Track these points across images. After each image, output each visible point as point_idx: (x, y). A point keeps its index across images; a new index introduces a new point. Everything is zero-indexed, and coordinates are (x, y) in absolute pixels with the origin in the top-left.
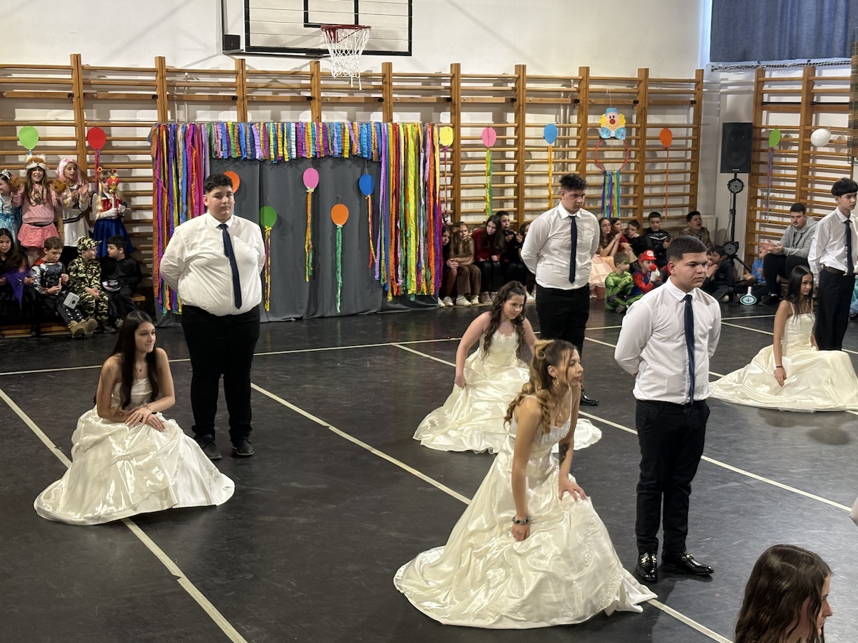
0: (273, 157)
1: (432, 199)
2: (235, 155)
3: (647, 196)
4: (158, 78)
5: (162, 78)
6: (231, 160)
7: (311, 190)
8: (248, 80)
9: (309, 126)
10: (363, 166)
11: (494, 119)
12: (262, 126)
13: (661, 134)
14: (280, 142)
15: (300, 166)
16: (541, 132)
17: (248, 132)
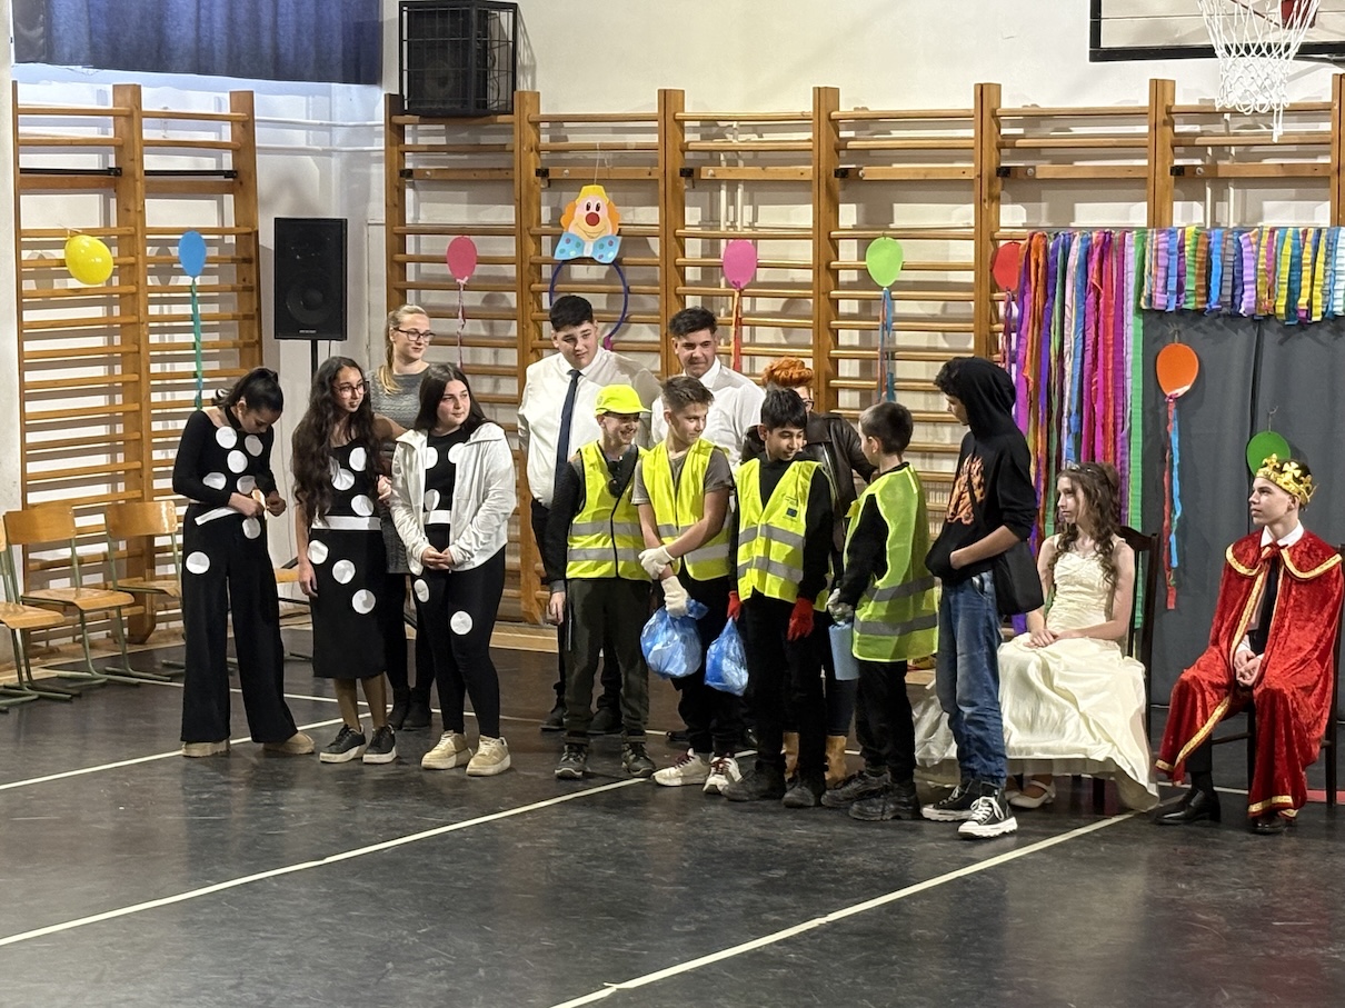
0: (1283, 310)
2: (1194, 304)
12: (1266, 234)
14: (1306, 274)
17: (1231, 251)
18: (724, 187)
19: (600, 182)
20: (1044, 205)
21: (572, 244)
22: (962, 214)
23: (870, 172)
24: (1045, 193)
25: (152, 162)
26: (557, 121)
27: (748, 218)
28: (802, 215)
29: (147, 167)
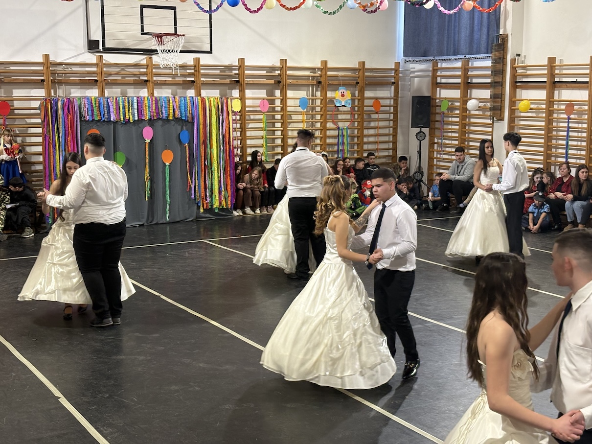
0: (122, 119)
1: (228, 146)
2: (97, 118)
3: (366, 143)
4: (45, 68)
5: (48, 68)
6: (95, 122)
7: (148, 141)
8: (105, 69)
9: (146, 99)
10: (182, 124)
11: (267, 94)
12: (114, 99)
13: (374, 102)
14: (127, 110)
15: (141, 125)
16: (297, 102)
17: (106, 103)
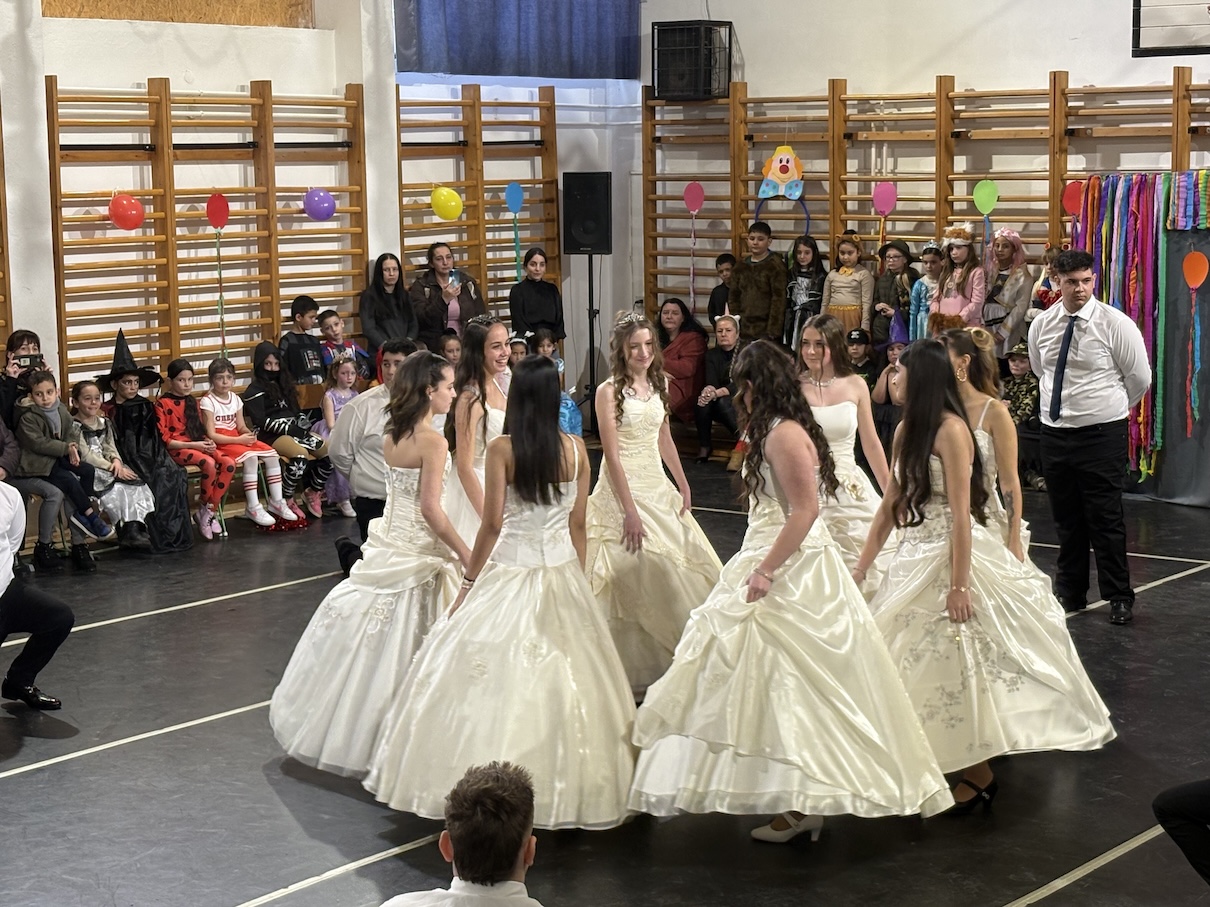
2: (1205, 224)
18: (874, 145)
19: (789, 143)
20: (1098, 155)
21: (771, 186)
22: (1041, 162)
23: (976, 134)
24: (1099, 147)
25: (488, 136)
26: (760, 102)
27: (890, 167)
28: (929, 164)
29: (484, 140)
